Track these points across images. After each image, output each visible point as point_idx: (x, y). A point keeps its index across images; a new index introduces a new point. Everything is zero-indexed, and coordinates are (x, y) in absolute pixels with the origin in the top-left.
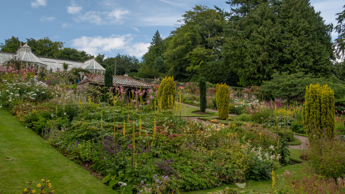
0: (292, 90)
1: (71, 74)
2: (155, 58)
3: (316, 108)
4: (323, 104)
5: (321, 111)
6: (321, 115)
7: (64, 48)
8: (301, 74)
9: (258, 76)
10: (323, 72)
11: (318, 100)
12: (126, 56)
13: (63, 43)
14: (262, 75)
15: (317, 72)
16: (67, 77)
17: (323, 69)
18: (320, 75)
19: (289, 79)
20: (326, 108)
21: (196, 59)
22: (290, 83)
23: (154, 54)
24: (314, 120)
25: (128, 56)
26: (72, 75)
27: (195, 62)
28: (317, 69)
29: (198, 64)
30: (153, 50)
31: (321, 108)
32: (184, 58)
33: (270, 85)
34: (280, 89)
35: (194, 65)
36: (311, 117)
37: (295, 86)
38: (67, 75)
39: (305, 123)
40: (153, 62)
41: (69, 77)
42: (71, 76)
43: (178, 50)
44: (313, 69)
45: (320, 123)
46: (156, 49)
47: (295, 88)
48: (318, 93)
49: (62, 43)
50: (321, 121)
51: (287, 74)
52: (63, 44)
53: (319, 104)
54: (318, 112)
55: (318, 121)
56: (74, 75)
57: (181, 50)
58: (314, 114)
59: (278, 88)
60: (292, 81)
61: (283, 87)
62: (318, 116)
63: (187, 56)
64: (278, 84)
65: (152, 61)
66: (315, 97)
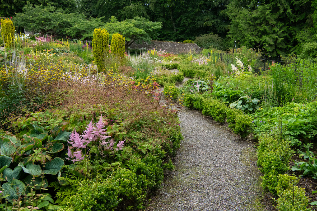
0: (47, 25)
3: (101, 43)
4: (104, 41)
5: (103, 44)
6: (103, 47)
8: (53, 8)
9: (4, 5)
10: (70, 7)
11: (101, 38)
14: (9, 5)
15: (65, 7)
17: (70, 4)
18: (67, 10)
19: (43, 13)
20: (106, 43)
22: (45, 17)
24: (100, 50)
28: (65, 4)
31: (103, 43)
33: (25, 18)
34: (36, 23)
36: (98, 48)
37: (50, 20)
39: (94, 52)
44: (61, 4)
45: (103, 51)
47: (50, 22)
48: (101, 34)
50: (103, 50)
51: (40, 8)
53: (102, 41)
54: (102, 45)
55: (102, 50)
58: (99, 46)
59: (33, 22)
60: (47, 15)
61: (38, 21)
62: (102, 47)
64: (32, 17)
66: (100, 36)
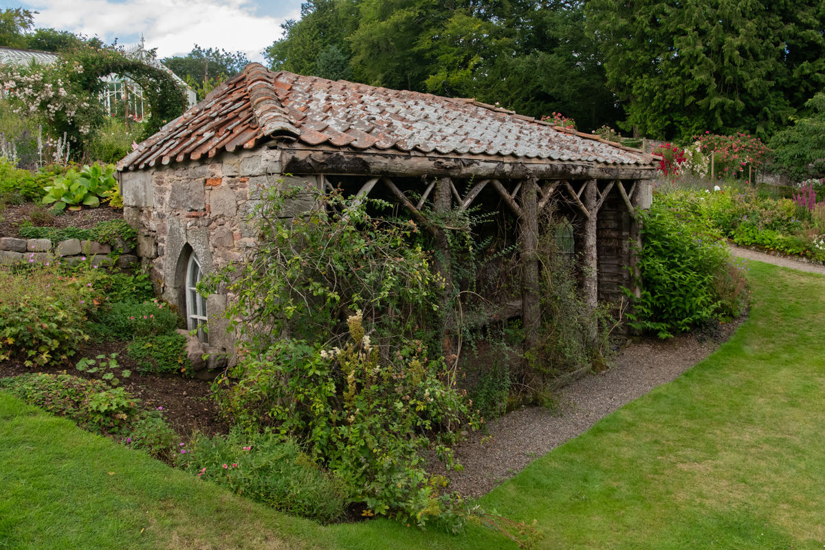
1: (55, 85)
2: (317, 51)
7: (36, 30)
12: (217, 52)
13: (33, 14)
16: (33, 108)
21: (455, 52)
23: (313, 40)
25: (221, 53)
26: (63, 92)
27: (455, 61)
29: (465, 65)
30: (309, 29)
32: (416, 49)
35: (449, 69)
38: (27, 91)
40: (314, 63)
41: (44, 105)
42: (57, 97)
43: (396, 26)
46: (319, 26)
49: (27, 13)
52: (30, 16)
56: (75, 91)
57: (404, 23)
63: (424, 43)
65: (310, 60)
